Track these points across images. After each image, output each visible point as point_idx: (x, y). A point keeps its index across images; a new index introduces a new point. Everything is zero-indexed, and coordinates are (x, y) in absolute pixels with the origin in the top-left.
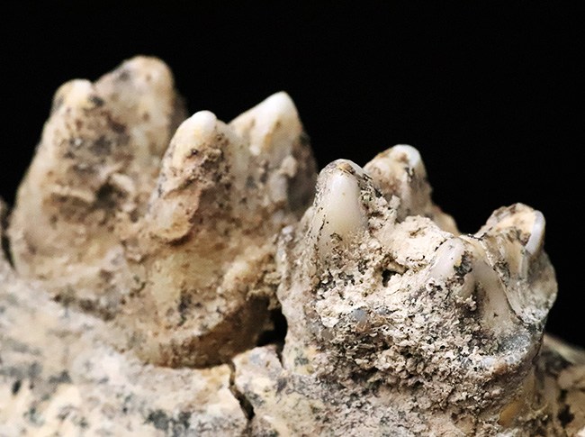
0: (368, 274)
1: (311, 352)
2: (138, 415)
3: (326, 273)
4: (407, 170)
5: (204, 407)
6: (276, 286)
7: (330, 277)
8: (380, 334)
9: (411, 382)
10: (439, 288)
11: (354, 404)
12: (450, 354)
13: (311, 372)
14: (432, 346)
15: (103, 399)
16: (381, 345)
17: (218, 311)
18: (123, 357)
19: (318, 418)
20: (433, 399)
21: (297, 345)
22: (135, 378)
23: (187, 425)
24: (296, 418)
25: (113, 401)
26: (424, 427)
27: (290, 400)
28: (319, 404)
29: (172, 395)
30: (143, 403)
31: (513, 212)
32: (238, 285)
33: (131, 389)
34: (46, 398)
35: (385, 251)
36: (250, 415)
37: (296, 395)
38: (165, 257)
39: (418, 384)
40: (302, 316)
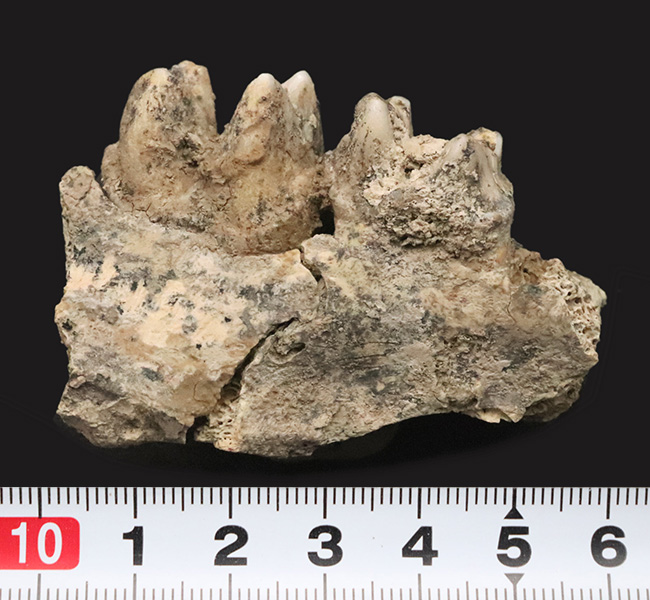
0: (397, 169)
1: (362, 228)
2: (233, 292)
3: (370, 169)
4: (405, 109)
5: (283, 278)
6: (329, 188)
7: (373, 171)
8: (411, 207)
9: (434, 239)
10: (453, 166)
11: (393, 262)
12: (463, 213)
13: (362, 242)
14: (449, 209)
15: (203, 286)
16: (410, 216)
17: (287, 210)
18: (215, 254)
19: (369, 274)
20: (451, 249)
21: (349, 226)
22: (227, 267)
23: (271, 294)
24: (353, 275)
25: (212, 285)
26: (444, 271)
27: (348, 263)
28: (369, 264)
29: (258, 274)
30: (236, 283)
31: (481, 131)
32: (301, 190)
33: (224, 274)
34: (158, 291)
35: (407, 153)
36: (318, 278)
37: (352, 259)
38: (246, 175)
39: (438, 241)
40: (352, 204)
